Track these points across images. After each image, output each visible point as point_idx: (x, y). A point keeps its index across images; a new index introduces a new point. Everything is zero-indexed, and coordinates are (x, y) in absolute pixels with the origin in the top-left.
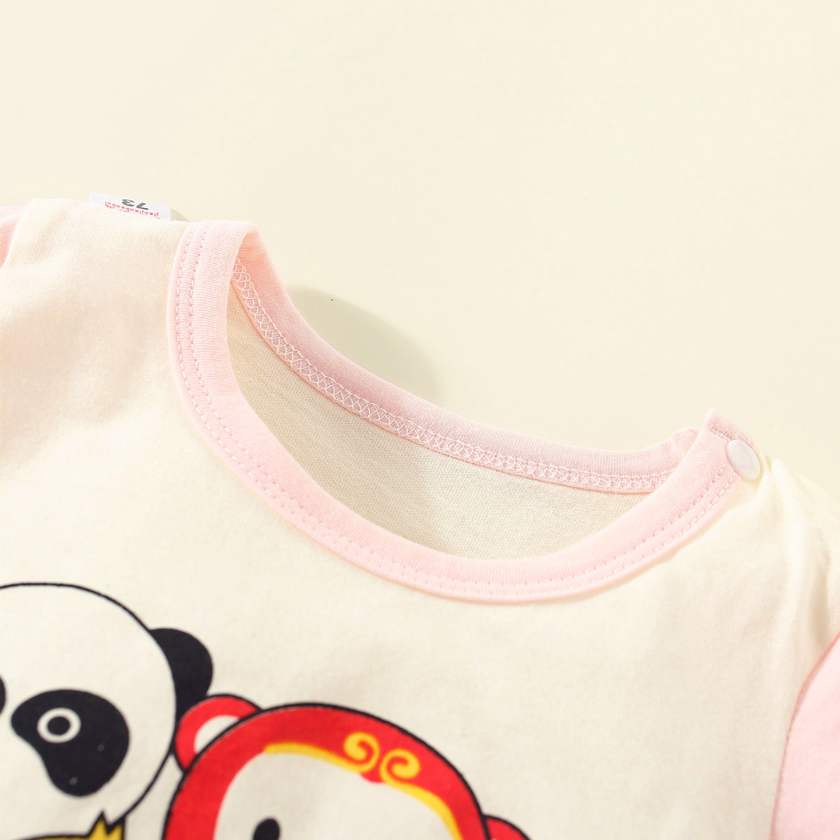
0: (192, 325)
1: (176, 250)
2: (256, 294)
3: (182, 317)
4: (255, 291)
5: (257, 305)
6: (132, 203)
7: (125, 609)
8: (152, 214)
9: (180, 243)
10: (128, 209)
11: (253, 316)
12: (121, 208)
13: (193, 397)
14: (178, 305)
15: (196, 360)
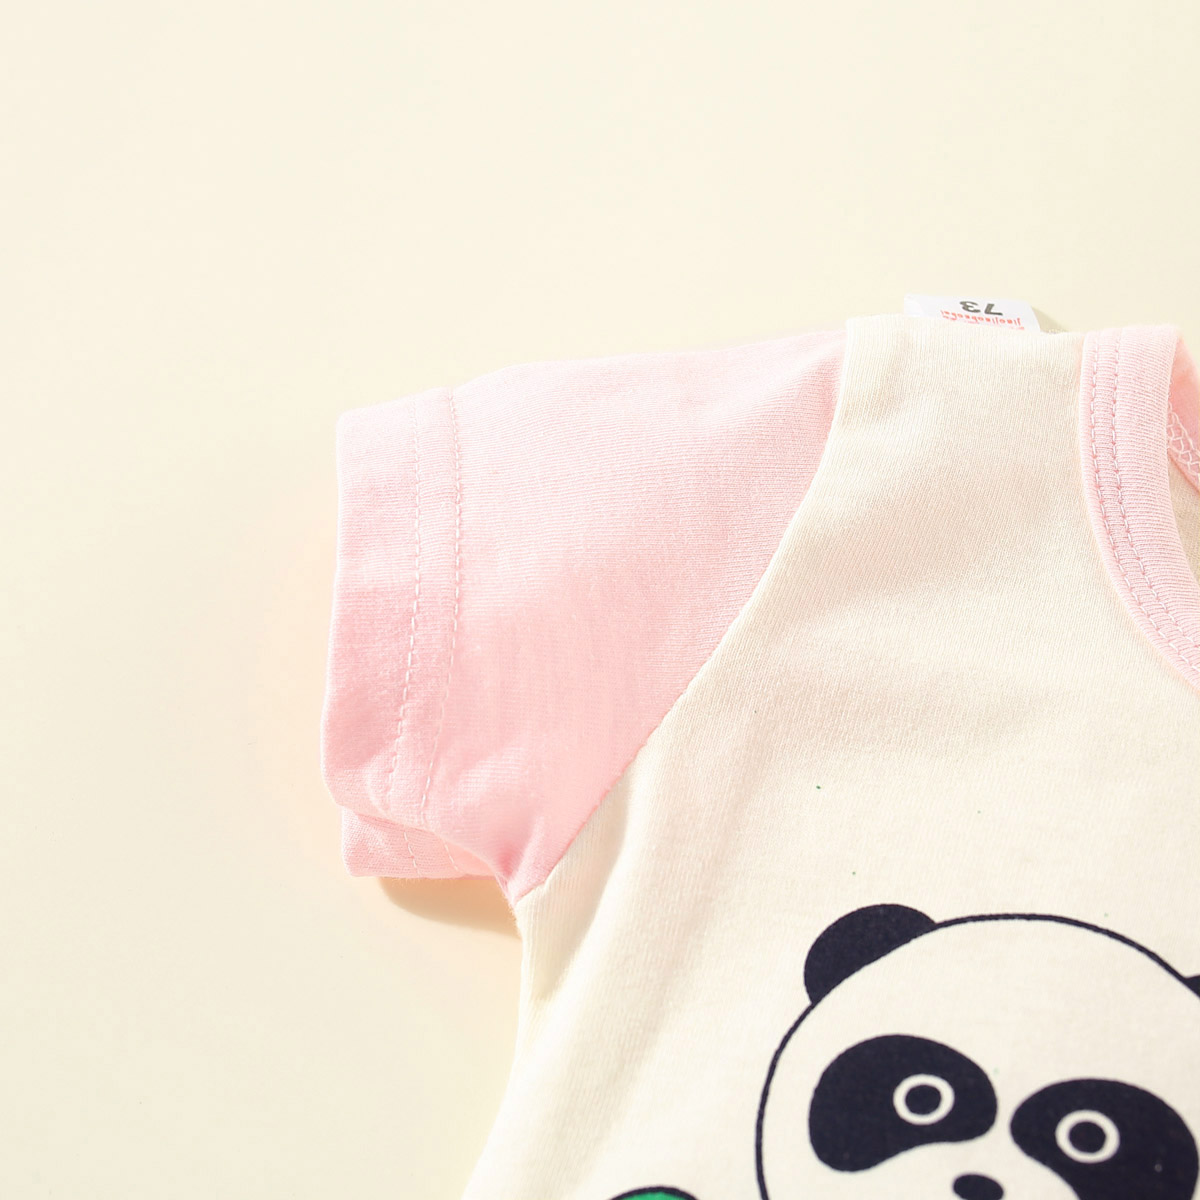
0: (1123, 502)
1: (1078, 382)
2: (1185, 431)
3: (1107, 492)
4: (1182, 426)
5: (1188, 448)
6: (976, 307)
7: (1141, 949)
8: (1010, 322)
9: (1083, 367)
10: (974, 318)
11: (1186, 465)
12: (964, 318)
13: (1149, 616)
14: (1097, 472)
15: (1138, 559)
